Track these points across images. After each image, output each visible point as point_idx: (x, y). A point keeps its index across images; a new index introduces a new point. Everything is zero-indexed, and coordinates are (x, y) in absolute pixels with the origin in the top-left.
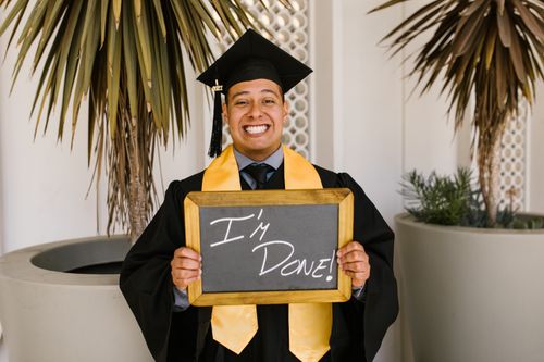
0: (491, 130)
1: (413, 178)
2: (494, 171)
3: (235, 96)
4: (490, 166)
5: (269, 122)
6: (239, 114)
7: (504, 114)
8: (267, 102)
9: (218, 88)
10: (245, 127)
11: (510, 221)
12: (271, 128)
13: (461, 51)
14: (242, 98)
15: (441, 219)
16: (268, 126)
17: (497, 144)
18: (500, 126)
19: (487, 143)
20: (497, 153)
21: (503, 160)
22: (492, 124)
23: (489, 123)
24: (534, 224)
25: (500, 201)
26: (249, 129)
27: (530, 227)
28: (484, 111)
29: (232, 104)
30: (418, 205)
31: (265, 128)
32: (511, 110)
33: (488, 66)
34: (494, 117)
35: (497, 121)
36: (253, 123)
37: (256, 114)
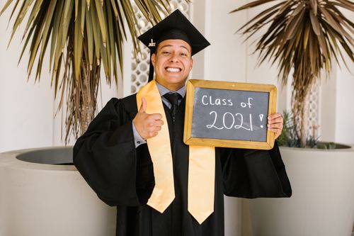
0: (304, 88)
2: (305, 113)
3: (163, 47)
4: (302, 111)
5: (182, 67)
6: (163, 60)
7: (312, 76)
8: (182, 54)
10: (166, 68)
11: (312, 144)
13: (289, 37)
14: (167, 49)
16: (181, 70)
17: (307, 96)
18: (309, 85)
19: (301, 95)
20: (307, 98)
21: (311, 102)
22: (305, 84)
23: (303, 83)
24: (330, 146)
25: (307, 134)
26: (169, 69)
27: (328, 148)
28: (300, 76)
31: (178, 70)
32: (317, 75)
33: (305, 47)
34: (306, 79)
35: (307, 82)
36: (172, 65)
37: (175, 60)
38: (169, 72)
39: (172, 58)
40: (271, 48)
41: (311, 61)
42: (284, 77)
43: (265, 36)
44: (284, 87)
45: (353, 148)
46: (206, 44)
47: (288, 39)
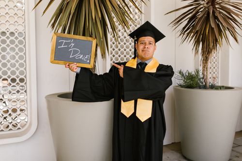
0: (207, 56)
1: (180, 72)
2: (209, 69)
4: (207, 68)
5: (149, 50)
6: (141, 47)
7: (211, 50)
11: (213, 87)
13: (198, 29)
15: (190, 87)
17: (209, 60)
18: (210, 54)
19: (206, 60)
22: (208, 54)
25: (210, 81)
27: (221, 89)
28: (205, 49)
29: (139, 43)
30: (182, 82)
32: (214, 49)
33: (207, 34)
34: (208, 51)
35: (209, 52)
39: (145, 46)
40: (188, 34)
41: (210, 41)
42: (196, 49)
43: (184, 28)
44: (196, 55)
45: (235, 89)
47: (196, 30)
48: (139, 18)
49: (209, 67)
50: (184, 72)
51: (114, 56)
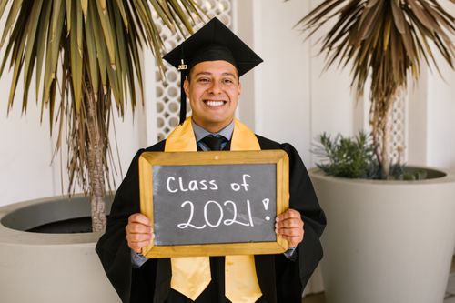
0: (385, 99)
1: (323, 139)
2: (388, 132)
3: (198, 74)
4: (384, 128)
5: (226, 99)
6: (201, 90)
7: (394, 85)
8: (226, 81)
9: (183, 67)
10: (205, 101)
11: (397, 172)
12: (227, 104)
13: (365, 36)
15: (346, 173)
16: (225, 102)
17: (390, 111)
18: (392, 96)
19: (381, 109)
20: (390, 117)
22: (386, 95)
23: (384, 94)
24: (420, 175)
25: (391, 158)
26: (209, 103)
27: (417, 179)
28: (380, 85)
29: (194, 80)
30: (327, 161)
31: (222, 103)
32: (401, 83)
33: (386, 48)
34: (388, 89)
35: (389, 92)
36: (213, 98)
37: (217, 91)
38: (210, 107)
39: (213, 87)
40: (340, 48)
41: (394, 65)
42: (359, 86)
43: (331, 34)
44: (361, 98)
45: (448, 176)
46: (256, 60)
47: (362, 39)
48: (226, 9)
49: (388, 125)
50: (332, 140)
51: (166, 100)
